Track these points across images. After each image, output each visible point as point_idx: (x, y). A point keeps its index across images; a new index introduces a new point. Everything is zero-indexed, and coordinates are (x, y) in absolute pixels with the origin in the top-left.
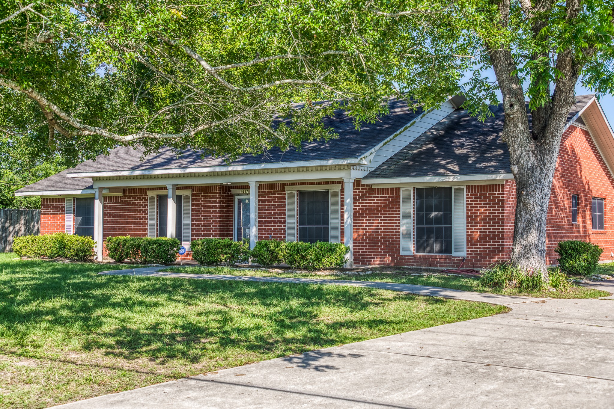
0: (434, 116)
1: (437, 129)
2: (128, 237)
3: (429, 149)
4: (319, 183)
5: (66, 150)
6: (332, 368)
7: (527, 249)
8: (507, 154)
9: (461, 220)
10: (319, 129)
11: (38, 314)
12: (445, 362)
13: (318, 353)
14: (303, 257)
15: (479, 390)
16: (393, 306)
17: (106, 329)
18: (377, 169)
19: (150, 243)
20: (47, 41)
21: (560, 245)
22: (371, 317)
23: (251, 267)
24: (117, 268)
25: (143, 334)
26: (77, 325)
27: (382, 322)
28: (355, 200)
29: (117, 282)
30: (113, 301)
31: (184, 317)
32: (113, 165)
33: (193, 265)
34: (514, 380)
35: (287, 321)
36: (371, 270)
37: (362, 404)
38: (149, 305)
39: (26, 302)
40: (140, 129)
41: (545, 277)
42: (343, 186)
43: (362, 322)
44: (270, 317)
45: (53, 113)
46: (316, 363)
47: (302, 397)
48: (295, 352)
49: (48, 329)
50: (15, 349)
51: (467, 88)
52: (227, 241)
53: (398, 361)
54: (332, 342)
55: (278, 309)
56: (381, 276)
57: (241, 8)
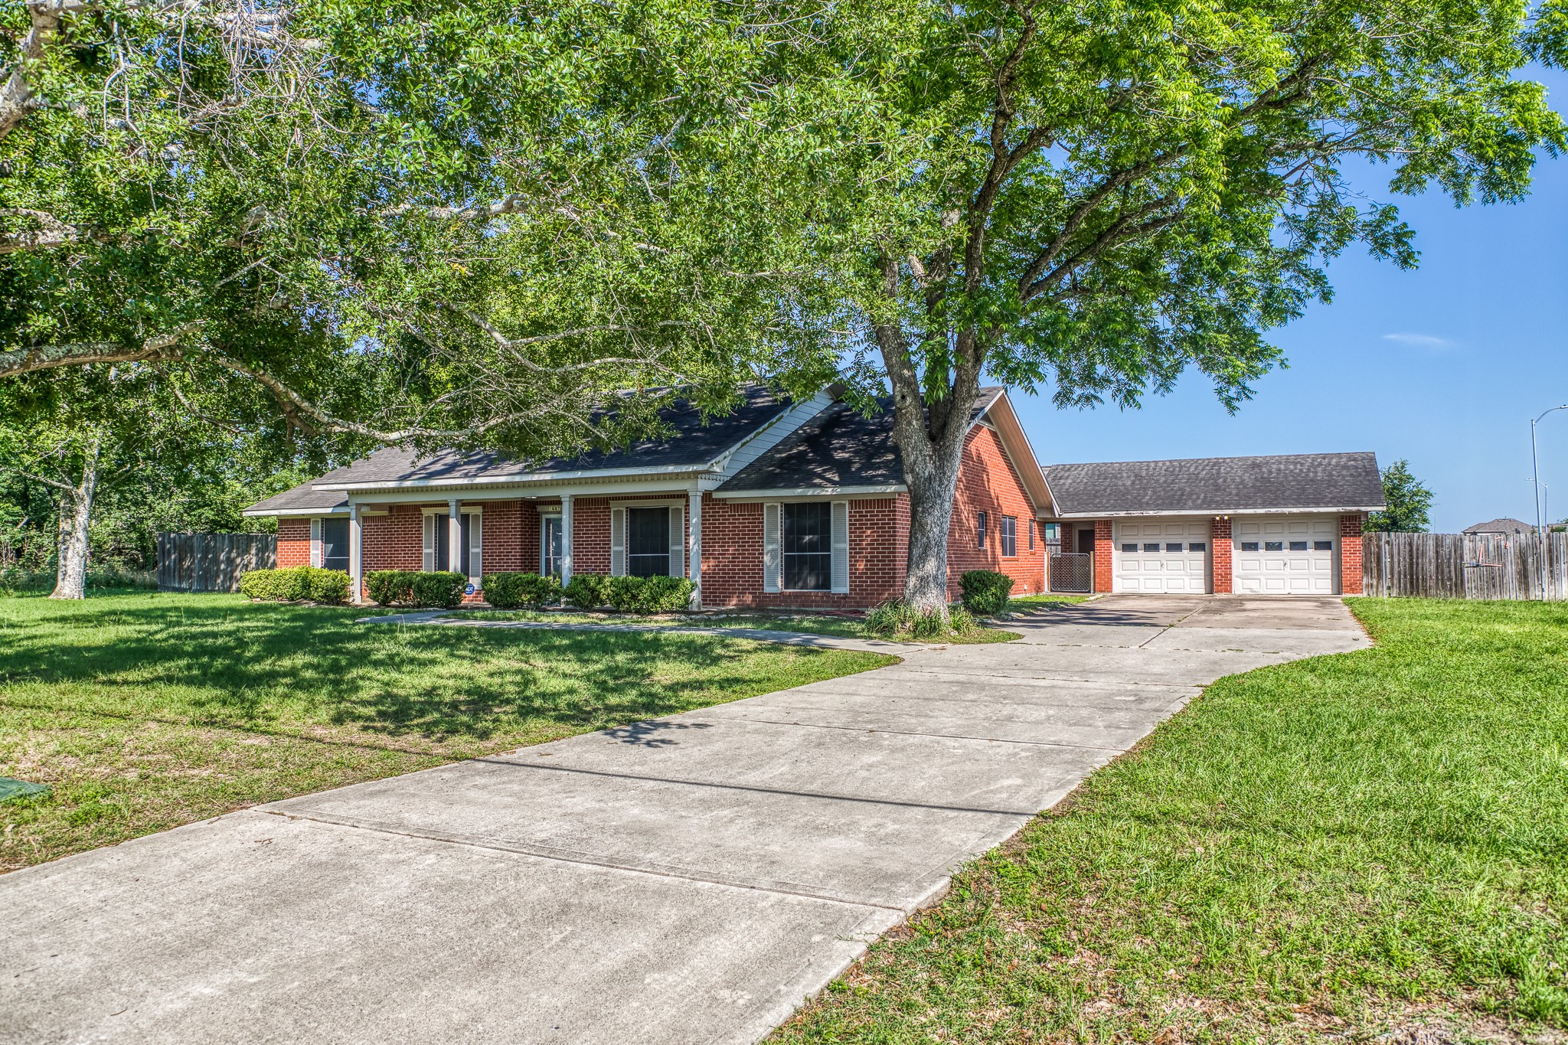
0: (808, 409)
1: (811, 427)
2: (396, 571)
3: (800, 452)
4: (656, 497)
5: (311, 452)
6: (670, 742)
7: (924, 581)
8: (899, 459)
9: (841, 546)
10: (655, 424)
11: (272, 676)
12: (817, 730)
13: (652, 723)
14: (634, 597)
15: (858, 764)
16: (753, 659)
17: (363, 695)
18: (734, 478)
19: (425, 579)
20: (286, 306)
21: (964, 577)
22: (724, 675)
23: (564, 610)
24: (380, 614)
25: (414, 702)
26: (324, 691)
27: (737, 681)
28: (704, 519)
29: (380, 632)
30: (374, 657)
31: (470, 678)
32: (375, 474)
33: (485, 609)
34: (903, 749)
35: (611, 683)
36: (726, 612)
37: (708, 788)
38: (423, 664)
39: (257, 659)
40: (411, 423)
41: (945, 618)
42: (687, 501)
43: (711, 682)
44: (587, 677)
45: (292, 402)
46: (649, 737)
47: (629, 781)
48: (620, 723)
49: (286, 696)
50: (242, 722)
51: (849, 374)
52: (531, 575)
53: (757, 731)
54: (670, 709)
55: (600, 666)
56: (738, 620)
57: (546, 263)
